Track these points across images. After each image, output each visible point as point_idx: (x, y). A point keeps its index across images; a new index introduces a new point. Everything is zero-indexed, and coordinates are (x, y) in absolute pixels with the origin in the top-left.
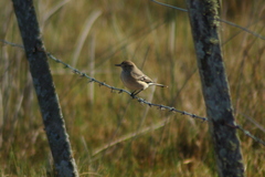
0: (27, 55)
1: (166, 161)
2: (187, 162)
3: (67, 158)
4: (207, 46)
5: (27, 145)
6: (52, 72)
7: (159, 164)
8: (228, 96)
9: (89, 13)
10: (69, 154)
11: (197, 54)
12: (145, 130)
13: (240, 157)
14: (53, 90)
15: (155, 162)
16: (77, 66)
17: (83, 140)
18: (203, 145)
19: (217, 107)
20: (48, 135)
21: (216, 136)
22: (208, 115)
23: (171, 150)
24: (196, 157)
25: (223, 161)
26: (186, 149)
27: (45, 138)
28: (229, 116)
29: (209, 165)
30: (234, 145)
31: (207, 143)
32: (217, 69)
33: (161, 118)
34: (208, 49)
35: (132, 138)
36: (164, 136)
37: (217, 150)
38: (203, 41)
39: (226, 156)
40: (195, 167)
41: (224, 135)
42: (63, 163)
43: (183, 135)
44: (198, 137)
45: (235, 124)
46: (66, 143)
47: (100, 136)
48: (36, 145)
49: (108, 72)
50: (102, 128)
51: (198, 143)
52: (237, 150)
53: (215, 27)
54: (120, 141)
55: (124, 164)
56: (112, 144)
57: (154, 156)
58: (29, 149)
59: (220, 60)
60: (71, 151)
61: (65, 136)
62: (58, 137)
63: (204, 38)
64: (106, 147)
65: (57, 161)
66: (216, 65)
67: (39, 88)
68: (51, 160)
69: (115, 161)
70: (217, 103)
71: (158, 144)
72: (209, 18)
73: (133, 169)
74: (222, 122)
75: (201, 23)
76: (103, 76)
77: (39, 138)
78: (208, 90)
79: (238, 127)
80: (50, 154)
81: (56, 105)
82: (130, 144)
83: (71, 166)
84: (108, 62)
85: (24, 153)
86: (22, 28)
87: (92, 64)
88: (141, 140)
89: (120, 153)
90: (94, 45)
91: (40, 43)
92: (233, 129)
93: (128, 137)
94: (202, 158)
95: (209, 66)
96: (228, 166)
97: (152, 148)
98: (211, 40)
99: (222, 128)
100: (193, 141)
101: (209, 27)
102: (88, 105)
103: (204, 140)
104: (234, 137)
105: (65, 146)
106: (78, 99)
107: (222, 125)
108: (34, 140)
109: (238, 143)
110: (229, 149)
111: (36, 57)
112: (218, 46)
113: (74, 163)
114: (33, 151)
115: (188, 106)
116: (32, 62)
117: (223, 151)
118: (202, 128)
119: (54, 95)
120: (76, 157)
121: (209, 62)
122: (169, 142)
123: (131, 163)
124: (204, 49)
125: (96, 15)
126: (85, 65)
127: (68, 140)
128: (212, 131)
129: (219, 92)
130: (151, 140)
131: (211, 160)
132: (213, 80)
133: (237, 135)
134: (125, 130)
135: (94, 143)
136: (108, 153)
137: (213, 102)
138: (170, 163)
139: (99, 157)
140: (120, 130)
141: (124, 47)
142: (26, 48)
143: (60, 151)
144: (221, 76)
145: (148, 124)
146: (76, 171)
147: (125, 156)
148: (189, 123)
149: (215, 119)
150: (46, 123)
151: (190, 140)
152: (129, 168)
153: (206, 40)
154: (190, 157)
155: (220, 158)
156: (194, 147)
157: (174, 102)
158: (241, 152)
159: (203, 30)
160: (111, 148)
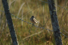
0: (6, 14)
1: (42, 42)
2: (47, 42)
3: (16, 41)
4: (53, 12)
5: (5, 37)
6: (12, 19)
7: (40, 43)
8: (58, 25)
10: (16, 40)
11: (50, 14)
12: (36, 34)
13: (61, 41)
14: (12, 23)
15: (39, 42)
16: (19, 17)
17: (20, 36)
19: (55, 28)
20: (11, 35)
21: (55, 35)
22: (53, 30)
23: (43, 39)
25: (57, 42)
27: (10, 35)
28: (58, 30)
29: (53, 43)
30: (60, 38)
31: (53, 37)
32: (55, 18)
33: (41, 30)
34: (53, 13)
35: (33, 36)
36: (41, 35)
37: (55, 39)
38: (52, 11)
39: (58, 40)
40: (49, 43)
41: (57, 35)
42: (15, 42)
43: (46, 35)
45: (60, 32)
46: (16, 37)
47: (25, 35)
48: (8, 37)
49: (27, 18)
50: (25, 33)
51: (50, 37)
52: (61, 39)
53: (55, 7)
54: (30, 36)
55: (31, 43)
56: (28, 37)
57: (39, 40)
59: (56, 15)
60: (17, 39)
61: (15, 35)
62: (14, 35)
63: (52, 10)
64: (26, 38)
65: (13, 42)
66: (55, 17)
67: (9, 23)
68: (12, 41)
69: (29, 42)
70: (55, 27)
71: (40, 37)
72: (53, 4)
73: (33, 44)
74: (57, 32)
75: (51, 6)
76: (25, 19)
77: (8, 36)
78: (53, 23)
79: (61, 33)
80: (11, 40)
81: (13, 27)
82: (32, 37)
83: (17, 43)
84: (27, 16)
85: (4, 39)
86: (4, 7)
87: (23, 16)
88: (35, 36)
89: (30, 40)
90: (23, 11)
91: (9, 11)
92: (60, 33)
93: (32, 35)
94: (51, 41)
96: (58, 43)
98: (54, 10)
99: (57, 33)
100: (49, 37)
101: (53, 7)
102: (21, 27)
103: (52, 36)
104: (60, 36)
105: (15, 38)
106: (19, 26)
108: (7, 36)
109: (61, 37)
110: (59, 39)
111: (8, 14)
112: (56, 12)
113: (18, 42)
114: (7, 39)
115: (48, 27)
116: (7, 16)
117: (57, 39)
118: (51, 33)
119: (12, 24)
120: (18, 41)
121: (53, 16)
122: (43, 37)
123: (33, 42)
124: (52, 13)
125: (24, 4)
126: (21, 17)
127: (16, 36)
128: (54, 34)
129: (56, 24)
130: (38, 36)
131: (53, 41)
132: (54, 21)
133: (61, 35)
134: (31, 34)
135: (23, 37)
136: (27, 39)
137: (54, 27)
139: (24, 41)
140: (30, 34)
141: (31, 12)
142: (5, 12)
144: (57, 20)
145: (37, 32)
146: (18, 44)
147: (31, 40)
149: (55, 31)
150: (11, 32)
151: (48, 36)
153: (53, 10)
154: (48, 41)
155: (56, 41)
157: (44, 26)
158: (62, 39)
160: (27, 38)
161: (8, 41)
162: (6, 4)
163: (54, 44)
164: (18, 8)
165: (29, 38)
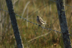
0: (10, 14)
1: (49, 44)
2: (55, 45)
3: (21, 43)
4: (61, 12)
5: (9, 40)
6: (17, 19)
8: (67, 26)
9: (27, 2)
10: (21, 42)
11: (58, 14)
13: (70, 44)
15: (46, 45)
16: (23, 17)
17: (25, 38)
18: (59, 40)
19: (64, 29)
21: (64, 37)
22: (61, 31)
23: (50, 41)
24: (57, 43)
25: (65, 45)
26: (54, 41)
27: (14, 37)
28: (67, 32)
30: (69, 40)
32: (64, 18)
33: (47, 32)
35: (39, 38)
36: (48, 37)
38: (60, 10)
39: (66, 43)
40: (57, 46)
41: (66, 37)
42: (19, 45)
43: (53, 37)
44: (58, 38)
45: (69, 34)
46: (20, 39)
47: (30, 37)
48: (11, 39)
49: (32, 19)
50: (30, 35)
51: (58, 39)
52: (70, 41)
53: (63, 6)
54: (35, 38)
55: (37, 45)
56: (33, 39)
57: (45, 43)
58: (9, 41)
59: (65, 16)
60: (22, 41)
61: (20, 37)
62: (18, 37)
63: (60, 9)
66: (64, 17)
67: (13, 23)
68: (16, 44)
69: (34, 44)
70: (64, 28)
71: (47, 39)
72: (62, 4)
74: (65, 33)
75: (59, 5)
77: (12, 38)
78: (62, 24)
79: (70, 35)
81: (18, 28)
82: (38, 39)
83: (22, 46)
84: (32, 16)
85: (8, 42)
86: (8, 6)
87: (28, 17)
88: (42, 38)
90: (28, 11)
91: (13, 10)
92: (68, 35)
93: (38, 37)
94: (59, 44)
95: (62, 17)
96: (67, 46)
97: (45, 41)
98: (62, 10)
99: (65, 35)
101: (62, 6)
102: (26, 28)
103: (60, 38)
104: (69, 38)
105: (20, 40)
106: (23, 27)
107: (65, 34)
108: (11, 38)
109: (70, 39)
110: (67, 41)
111: (12, 14)
112: (64, 11)
113: (23, 45)
114: (11, 41)
115: (55, 29)
116: (11, 16)
117: (65, 42)
118: (59, 35)
119: (17, 25)
120: (23, 43)
121: (62, 16)
122: (50, 39)
123: (38, 45)
124: (60, 13)
125: (29, 3)
126: (26, 17)
127: (21, 38)
128: (62, 36)
129: (65, 25)
130: (44, 38)
131: (61, 44)
132: (63, 21)
134: (37, 35)
135: (28, 39)
136: (32, 42)
137: (63, 28)
138: (50, 45)
139: (30, 43)
140: (35, 36)
141: (37, 12)
142: (9, 12)
143: (19, 41)
144: (65, 20)
145: (43, 34)
146: (23, 47)
147: (37, 43)
148: (55, 33)
149: (63, 32)
150: (15, 33)
151: (55, 38)
152: (38, 46)
153: (61, 10)
154: (55, 43)
155: (65, 44)
156: (57, 40)
159: (60, 7)
161: (11, 44)
162: (10, 2)
163: (62, 47)
164: (23, 7)
165: (35, 40)
